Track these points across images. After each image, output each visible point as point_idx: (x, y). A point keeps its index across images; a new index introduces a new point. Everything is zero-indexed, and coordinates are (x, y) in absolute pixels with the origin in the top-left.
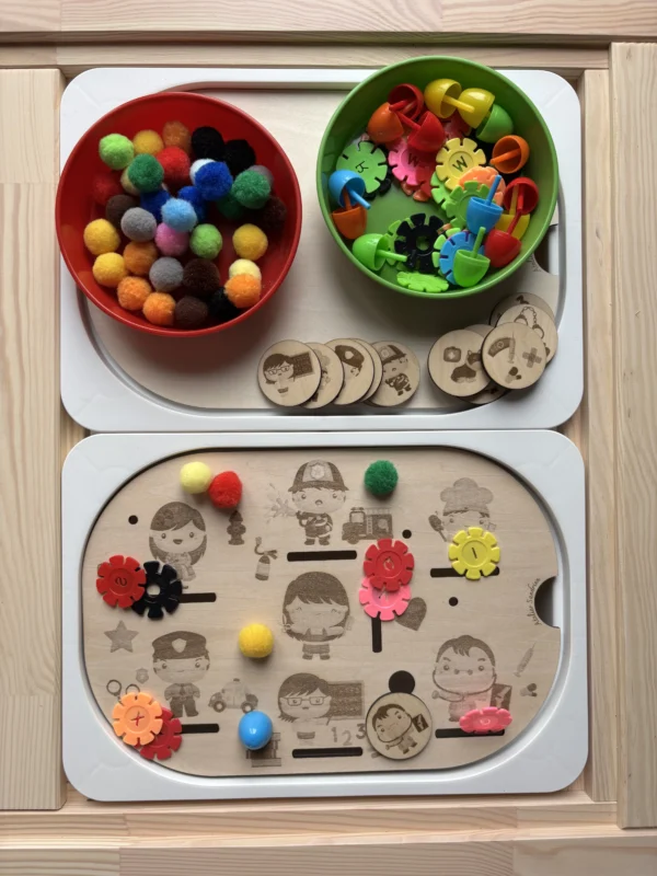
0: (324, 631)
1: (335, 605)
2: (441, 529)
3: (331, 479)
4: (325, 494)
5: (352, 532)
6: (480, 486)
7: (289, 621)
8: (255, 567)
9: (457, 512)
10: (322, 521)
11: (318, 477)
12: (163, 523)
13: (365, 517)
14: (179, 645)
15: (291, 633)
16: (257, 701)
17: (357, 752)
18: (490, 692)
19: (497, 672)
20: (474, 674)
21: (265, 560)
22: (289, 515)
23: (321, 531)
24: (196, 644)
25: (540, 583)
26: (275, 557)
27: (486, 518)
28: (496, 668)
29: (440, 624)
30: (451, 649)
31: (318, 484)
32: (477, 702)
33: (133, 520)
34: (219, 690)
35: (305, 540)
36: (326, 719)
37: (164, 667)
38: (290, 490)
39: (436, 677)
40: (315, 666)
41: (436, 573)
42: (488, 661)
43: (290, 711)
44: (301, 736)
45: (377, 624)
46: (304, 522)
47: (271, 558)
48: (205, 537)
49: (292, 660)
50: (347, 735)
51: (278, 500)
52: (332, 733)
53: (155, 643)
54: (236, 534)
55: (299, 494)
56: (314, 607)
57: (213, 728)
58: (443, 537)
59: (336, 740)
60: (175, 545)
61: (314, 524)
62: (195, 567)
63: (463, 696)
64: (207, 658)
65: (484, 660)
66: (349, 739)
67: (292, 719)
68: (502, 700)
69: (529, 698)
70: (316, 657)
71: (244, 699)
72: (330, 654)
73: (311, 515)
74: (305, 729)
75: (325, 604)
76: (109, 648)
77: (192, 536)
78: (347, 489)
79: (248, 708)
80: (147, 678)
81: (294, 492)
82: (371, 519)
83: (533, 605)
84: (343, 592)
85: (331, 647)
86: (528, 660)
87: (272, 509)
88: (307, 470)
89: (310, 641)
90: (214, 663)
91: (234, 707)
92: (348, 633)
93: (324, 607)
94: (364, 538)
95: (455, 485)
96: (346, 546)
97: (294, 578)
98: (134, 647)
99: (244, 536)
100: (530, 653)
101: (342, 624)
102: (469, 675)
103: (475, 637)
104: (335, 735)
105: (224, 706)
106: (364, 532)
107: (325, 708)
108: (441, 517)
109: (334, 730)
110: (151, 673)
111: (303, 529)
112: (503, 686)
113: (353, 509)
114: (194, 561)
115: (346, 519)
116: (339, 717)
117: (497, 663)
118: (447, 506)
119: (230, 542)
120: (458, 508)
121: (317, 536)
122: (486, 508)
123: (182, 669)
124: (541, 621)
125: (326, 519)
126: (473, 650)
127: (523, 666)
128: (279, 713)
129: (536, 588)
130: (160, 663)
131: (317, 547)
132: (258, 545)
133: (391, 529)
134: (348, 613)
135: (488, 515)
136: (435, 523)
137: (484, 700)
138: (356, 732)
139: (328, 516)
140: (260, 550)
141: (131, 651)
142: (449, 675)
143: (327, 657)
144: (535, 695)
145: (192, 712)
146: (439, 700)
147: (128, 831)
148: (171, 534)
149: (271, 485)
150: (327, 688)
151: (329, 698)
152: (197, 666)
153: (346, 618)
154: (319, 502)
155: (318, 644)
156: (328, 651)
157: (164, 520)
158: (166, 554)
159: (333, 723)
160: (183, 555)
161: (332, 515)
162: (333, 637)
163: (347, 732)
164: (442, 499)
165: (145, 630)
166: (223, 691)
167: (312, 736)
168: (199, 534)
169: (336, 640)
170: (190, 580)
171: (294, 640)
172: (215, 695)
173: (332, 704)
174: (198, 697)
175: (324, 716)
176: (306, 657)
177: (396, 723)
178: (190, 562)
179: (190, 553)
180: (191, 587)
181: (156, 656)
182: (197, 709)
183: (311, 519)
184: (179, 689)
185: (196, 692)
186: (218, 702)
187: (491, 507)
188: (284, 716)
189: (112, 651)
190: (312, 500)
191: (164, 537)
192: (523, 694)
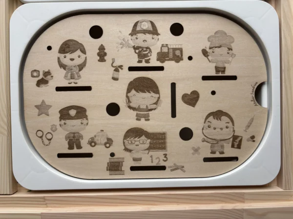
0: (147, 106)
1: (153, 94)
2: (208, 56)
3: (151, 29)
4: (148, 37)
5: (162, 57)
6: (228, 35)
7: (129, 101)
8: (112, 74)
9: (216, 47)
10: (146, 51)
11: (145, 28)
12: (64, 50)
13: (169, 49)
14: (73, 112)
15: (130, 107)
16: (112, 141)
17: (163, 168)
18: (231, 139)
19: (235, 129)
20: (223, 130)
21: (116, 70)
22: (129, 47)
23: (146, 56)
24: (81, 112)
25: (257, 85)
26: (122, 69)
27: (231, 51)
28: (235, 127)
29: (206, 104)
30: (212, 117)
31: (145, 32)
32: (225, 144)
33: (49, 48)
34: (93, 136)
35: (137, 60)
36: (147, 151)
37: (65, 124)
38: (129, 35)
39: (204, 131)
40: (142, 124)
41: (205, 78)
42: (231, 123)
43: (129, 147)
44: (135, 160)
45: (174, 104)
46: (137, 51)
47: (120, 69)
48: (86, 58)
50: (158, 160)
51: (124, 40)
52: (151, 158)
53: (61, 112)
54: (102, 57)
55: (134, 37)
56: (142, 95)
57: (90, 155)
58: (209, 60)
59: (152, 162)
60: (71, 61)
61: (142, 52)
62: (81, 73)
63: (218, 141)
64: (87, 119)
65: (228, 123)
66: (159, 161)
67: (130, 151)
68: (237, 143)
69: (251, 143)
70: (143, 120)
71: (106, 141)
72: (149, 118)
73: (140, 47)
74: (137, 156)
75: (147, 93)
76: (37, 114)
77: (79, 57)
78: (159, 34)
79: (108, 145)
80: (56, 129)
81: (132, 35)
82: (172, 50)
83: (254, 96)
84: (157, 87)
85: (150, 115)
86: (251, 124)
87: (121, 44)
88: (139, 24)
89: (140, 111)
90: (90, 122)
91: (101, 144)
92: (159, 108)
93: (147, 95)
94: (168, 60)
95: (215, 33)
96: (158, 64)
97: (132, 80)
98: (50, 113)
99: (106, 58)
100: (252, 120)
101: (156, 103)
102: (221, 130)
103: (224, 111)
104: (152, 159)
105: (96, 144)
106: (168, 57)
107: (147, 146)
108: (208, 50)
109: (151, 157)
110: (58, 127)
111: (136, 55)
112: (238, 137)
113: (163, 45)
114: (80, 70)
115: (159, 50)
116: (155, 150)
117: (235, 124)
118: (211, 44)
119: (99, 61)
120: (217, 45)
121: (143, 58)
122: (231, 46)
123: (74, 125)
124: (257, 104)
125: (148, 50)
126: (223, 118)
127: (248, 126)
128: (123, 148)
129: (256, 87)
130: (63, 122)
131: (143, 64)
132: (113, 63)
133: (182, 55)
134: (159, 98)
135: (232, 50)
136: (205, 53)
137: (228, 143)
138: (162, 158)
139: (149, 48)
140: (114, 65)
141: (48, 115)
142: (211, 130)
143: (148, 120)
144: (254, 141)
145: (79, 147)
146: (205, 142)
147: (46, 205)
148: (69, 56)
149: (120, 32)
150: (148, 135)
151: (149, 140)
152: (82, 123)
153: (158, 100)
154: (144, 41)
155: (143, 113)
156: (149, 116)
157: (65, 48)
158: (66, 66)
159: (151, 153)
160: (75, 67)
161: (151, 48)
162: (151, 110)
163: (158, 158)
164: (209, 41)
166: (95, 136)
167: (140, 159)
168: (83, 56)
169: (153, 111)
170: (78, 79)
171: (132, 111)
172: (91, 138)
173: (150, 143)
174: (82, 139)
175: (146, 150)
176: (137, 119)
178: (78, 70)
179: (79, 66)
180: (79, 83)
181: (61, 118)
182: (82, 146)
183: (140, 49)
184: (72, 135)
185: (81, 137)
186: (93, 142)
187: (233, 46)
188: (126, 150)
189: (39, 115)
190: (141, 40)
191: (65, 57)
192: (248, 140)
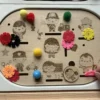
1: (56, 46)
3: (55, 16)
5: (60, 29)
7: (45, 49)
13: (63, 25)
14: (19, 54)
17: (61, 80)
20: (88, 62)
24: (23, 54)
29: (81, 50)
30: (83, 56)
33: (9, 24)
35: (49, 30)
37: (15, 59)
40: (52, 60)
41: (80, 39)
45: (66, 50)
47: (41, 34)
49: (46, 58)
53: (13, 54)
54: (33, 29)
57: (27, 74)
60: (19, 30)
61: (51, 27)
63: (86, 67)
67: (46, 72)
70: (52, 57)
76: (2, 55)
77: (23, 29)
82: (65, 26)
92: (59, 52)
97: (47, 39)
99: (35, 29)
105: (30, 69)
106: (63, 29)
109: (56, 75)
110: (12, 61)
111: (49, 28)
112: (95, 65)
114: (23, 34)
115: (59, 26)
116: (57, 72)
117: (94, 59)
119: (31, 30)
123: (20, 60)
131: (52, 32)
133: (69, 28)
134: (59, 47)
136: (80, 27)
138: (61, 75)
141: (7, 55)
143: (54, 57)
146: (80, 68)
157: (16, 25)
160: (20, 33)
165: (11, 51)
166: (29, 65)
173: (55, 68)
176: (49, 57)
177: (71, 73)
180: (22, 40)
185: (23, 65)
186: (28, 68)
188: (44, 71)
